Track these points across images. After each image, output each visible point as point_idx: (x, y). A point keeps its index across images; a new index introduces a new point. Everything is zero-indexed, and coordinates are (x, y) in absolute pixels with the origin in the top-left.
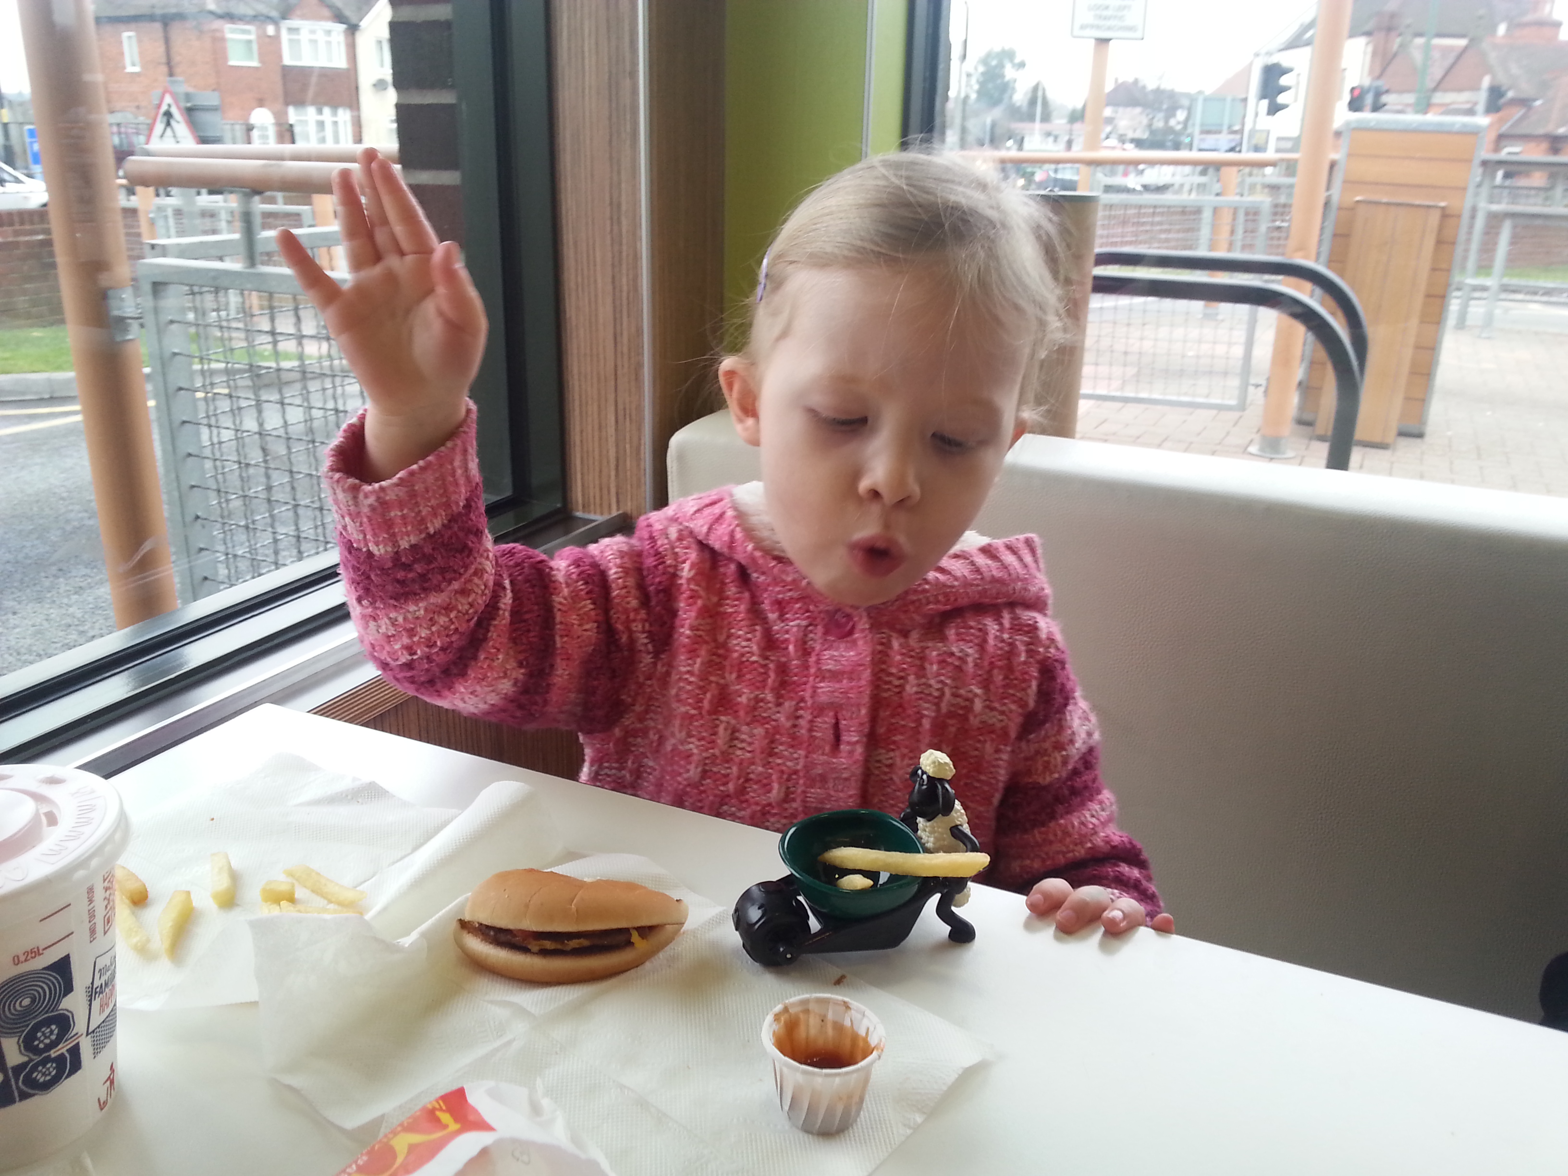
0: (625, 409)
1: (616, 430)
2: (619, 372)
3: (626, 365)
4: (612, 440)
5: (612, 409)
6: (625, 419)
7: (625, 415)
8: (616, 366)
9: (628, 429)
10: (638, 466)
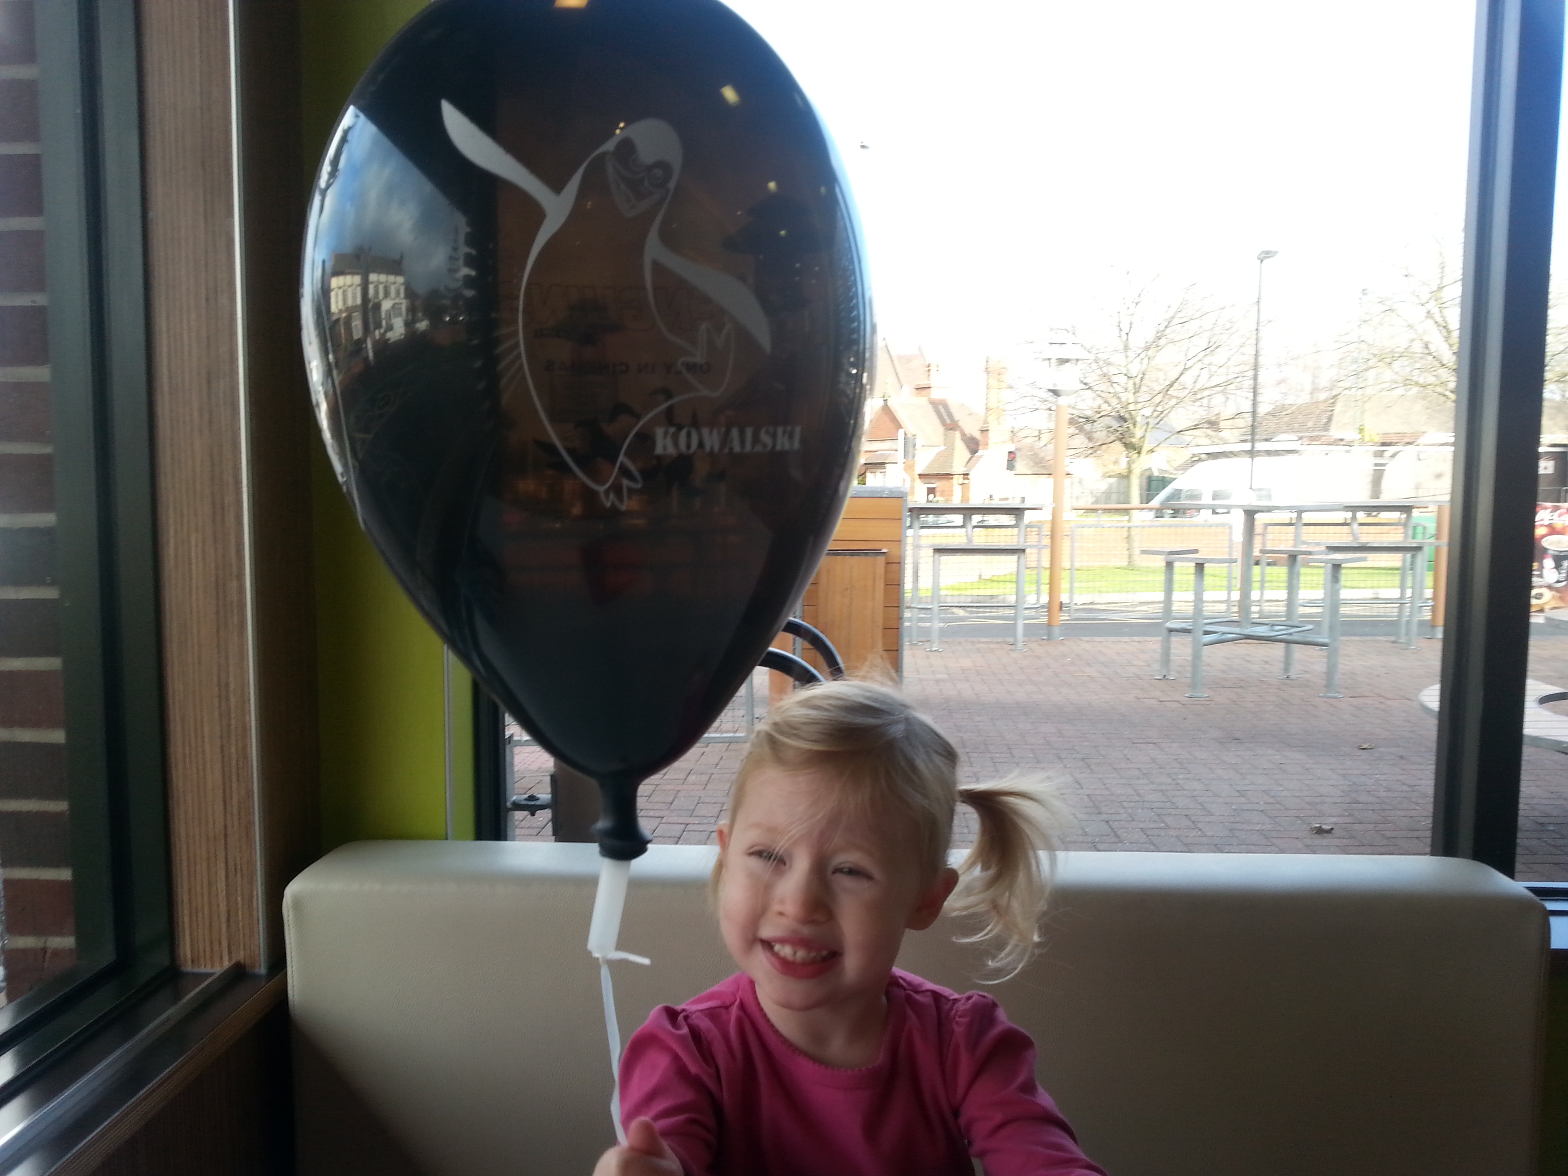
0: (235, 865)
1: (227, 885)
2: (229, 830)
3: (236, 824)
4: (222, 895)
5: (223, 865)
6: (236, 874)
7: (236, 870)
8: (226, 826)
9: (239, 883)
10: (251, 915)
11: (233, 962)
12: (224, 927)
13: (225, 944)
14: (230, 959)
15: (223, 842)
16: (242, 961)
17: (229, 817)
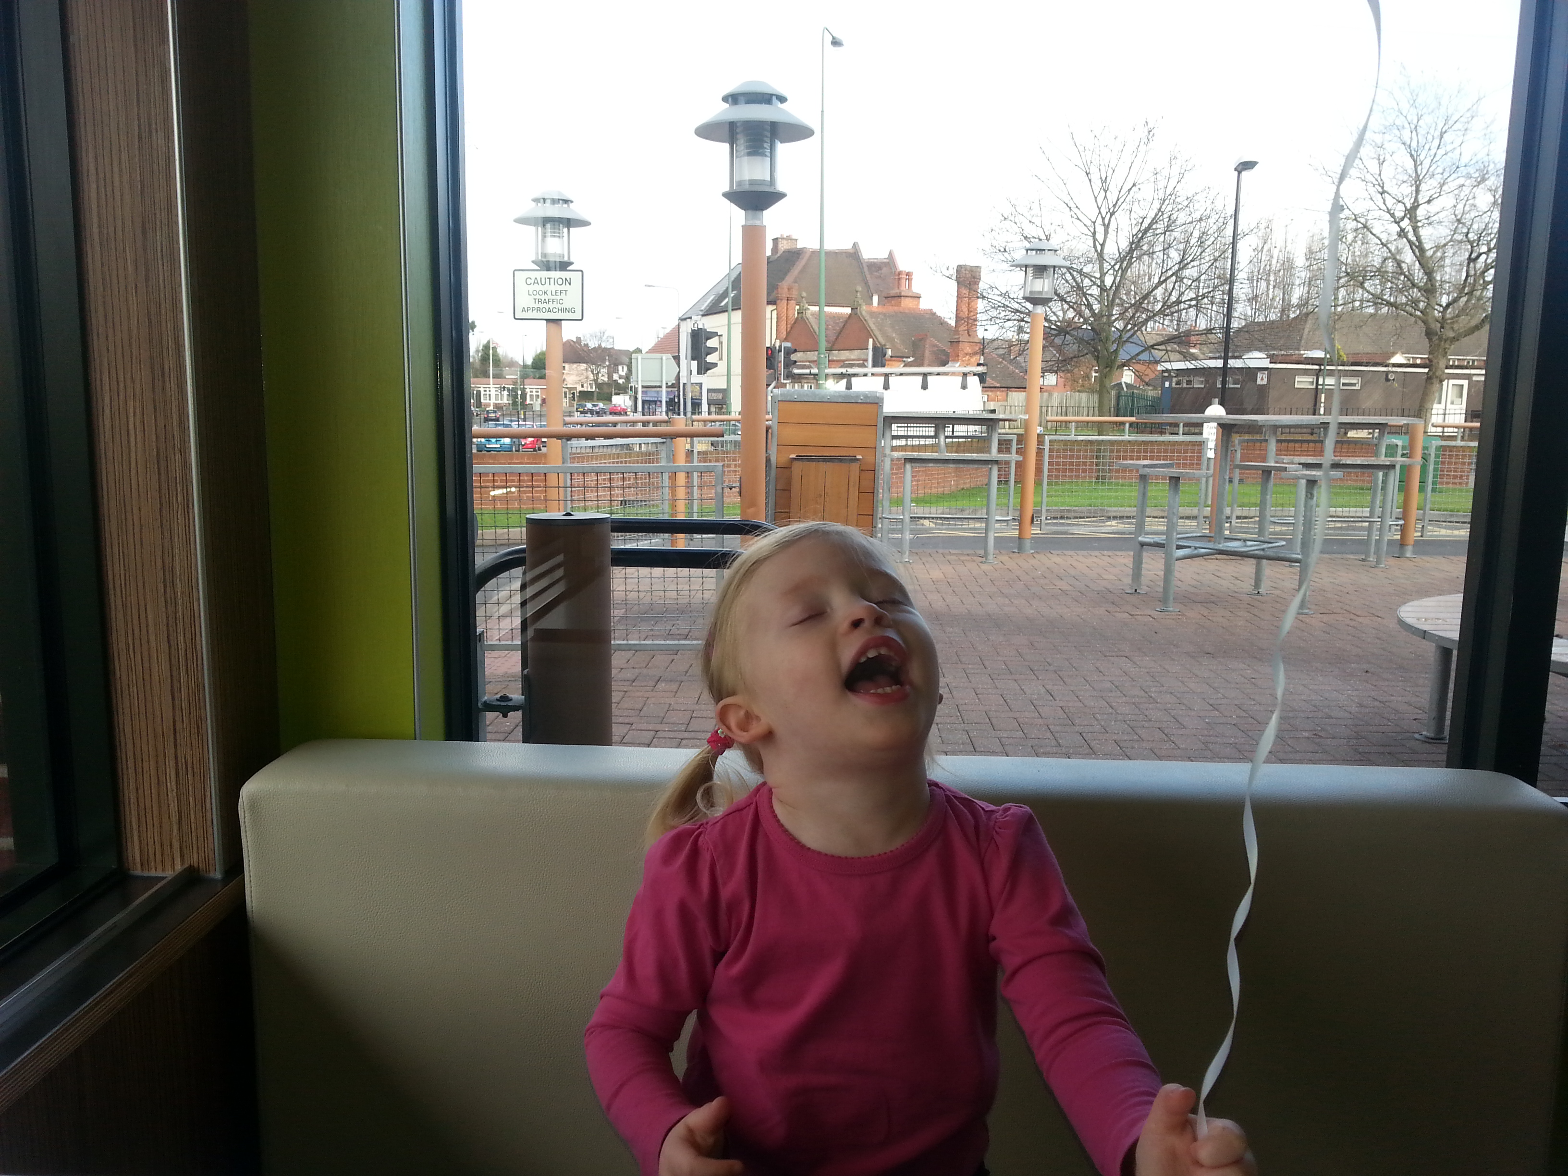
0: (186, 763)
1: (178, 784)
2: (178, 728)
3: (186, 719)
4: (172, 795)
5: (172, 763)
6: (187, 771)
7: (187, 768)
8: (174, 722)
9: (191, 782)
10: (204, 818)
11: (186, 865)
12: (175, 827)
13: (176, 845)
14: (182, 864)
15: (172, 739)
16: (196, 865)
17: (178, 712)
